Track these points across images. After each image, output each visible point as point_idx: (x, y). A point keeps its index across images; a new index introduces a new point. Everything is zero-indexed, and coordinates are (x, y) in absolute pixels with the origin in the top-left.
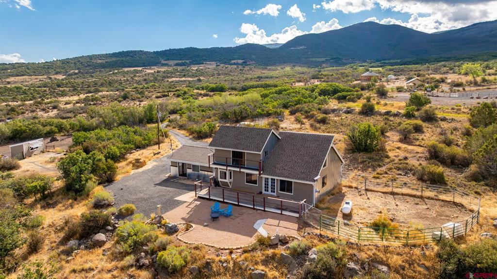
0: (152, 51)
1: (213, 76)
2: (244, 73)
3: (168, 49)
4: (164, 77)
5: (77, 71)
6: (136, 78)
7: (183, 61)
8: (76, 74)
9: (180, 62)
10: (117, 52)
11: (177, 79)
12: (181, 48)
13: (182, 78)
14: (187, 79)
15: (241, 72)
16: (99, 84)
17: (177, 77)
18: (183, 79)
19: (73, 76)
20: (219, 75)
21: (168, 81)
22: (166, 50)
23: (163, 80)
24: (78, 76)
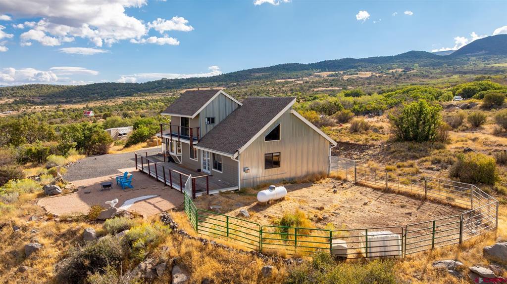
0: (307, 63)
1: (362, 85)
2: (399, 82)
3: (324, 61)
4: (310, 87)
5: (235, 84)
6: (284, 89)
7: (337, 72)
8: (234, 86)
9: (334, 73)
10: (274, 65)
11: (323, 89)
12: (337, 59)
13: (328, 87)
14: (333, 88)
15: (395, 80)
16: (249, 93)
17: (324, 87)
18: (330, 88)
19: (232, 88)
20: (370, 84)
21: (313, 91)
22: (321, 62)
23: (308, 90)
24: (235, 87)
